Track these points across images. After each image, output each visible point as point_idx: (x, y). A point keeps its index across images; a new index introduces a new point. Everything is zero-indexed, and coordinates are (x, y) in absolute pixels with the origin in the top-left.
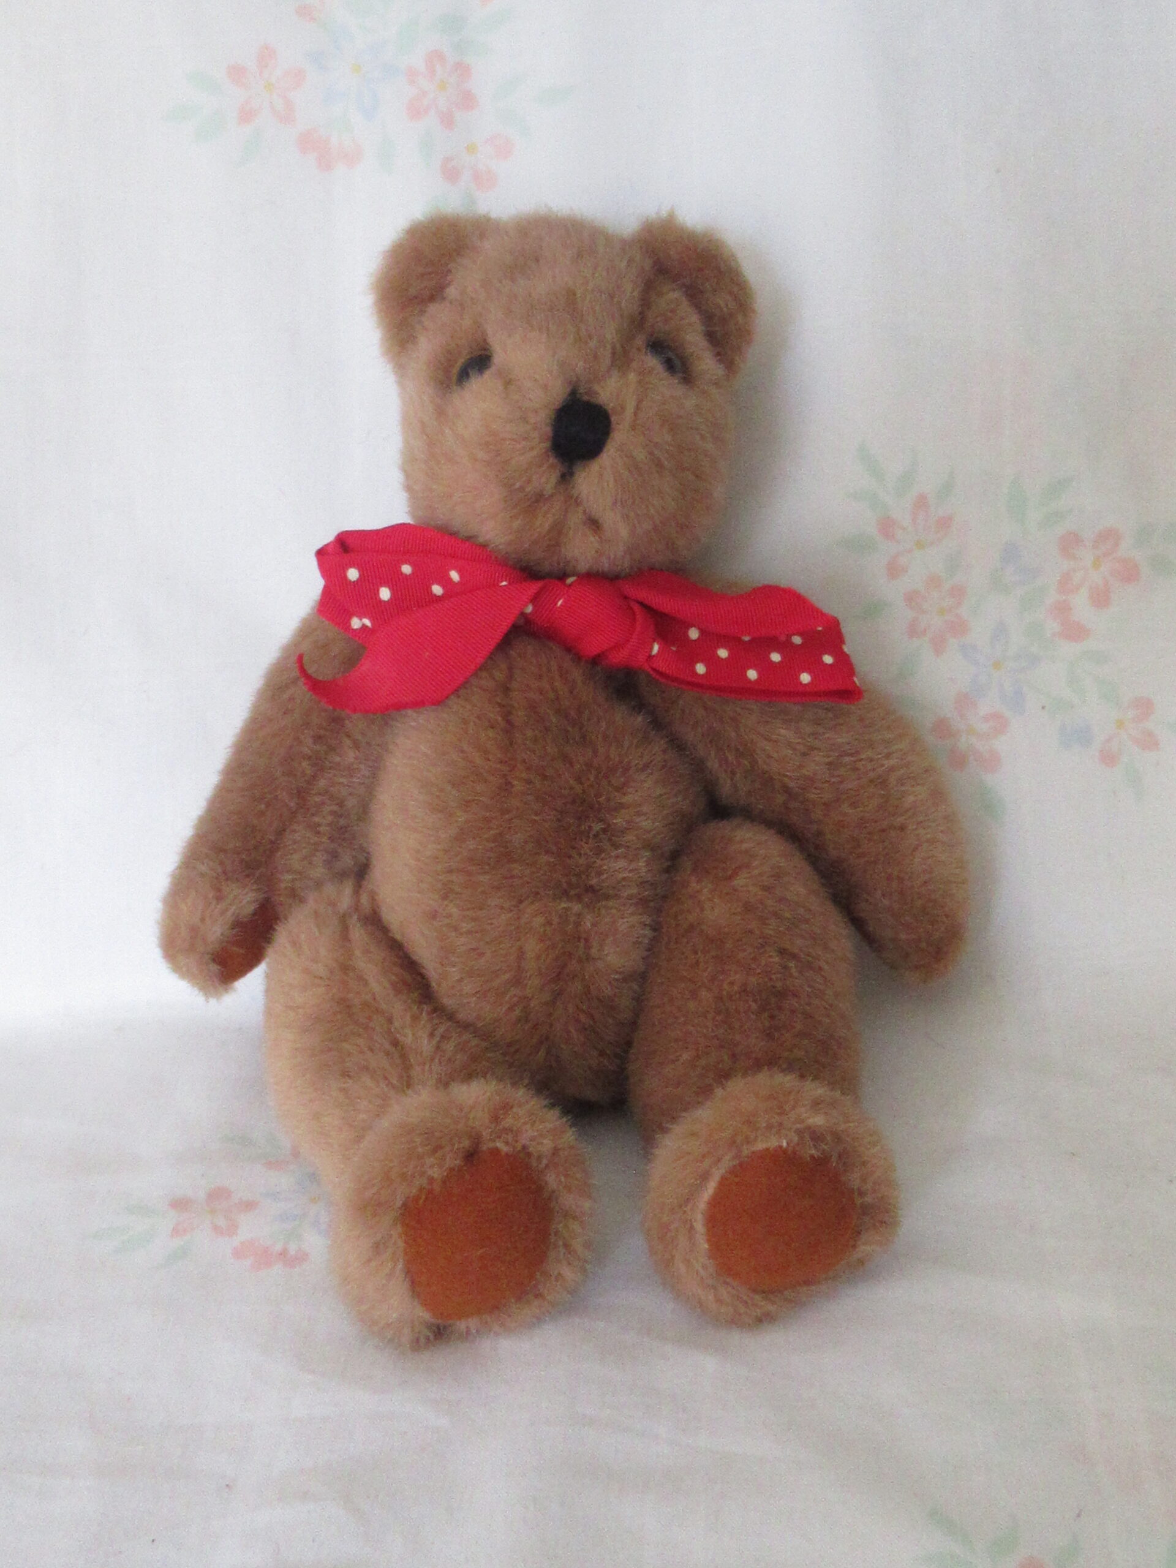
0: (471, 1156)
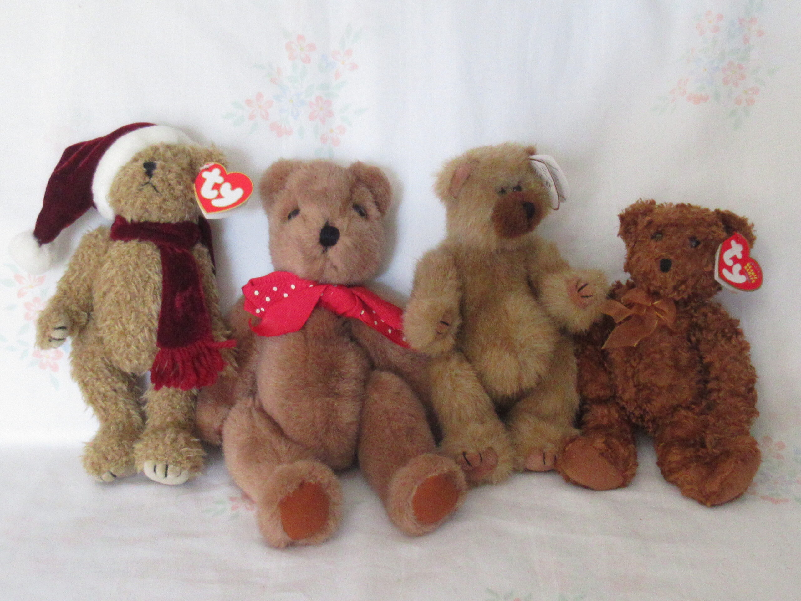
0: (302, 485)
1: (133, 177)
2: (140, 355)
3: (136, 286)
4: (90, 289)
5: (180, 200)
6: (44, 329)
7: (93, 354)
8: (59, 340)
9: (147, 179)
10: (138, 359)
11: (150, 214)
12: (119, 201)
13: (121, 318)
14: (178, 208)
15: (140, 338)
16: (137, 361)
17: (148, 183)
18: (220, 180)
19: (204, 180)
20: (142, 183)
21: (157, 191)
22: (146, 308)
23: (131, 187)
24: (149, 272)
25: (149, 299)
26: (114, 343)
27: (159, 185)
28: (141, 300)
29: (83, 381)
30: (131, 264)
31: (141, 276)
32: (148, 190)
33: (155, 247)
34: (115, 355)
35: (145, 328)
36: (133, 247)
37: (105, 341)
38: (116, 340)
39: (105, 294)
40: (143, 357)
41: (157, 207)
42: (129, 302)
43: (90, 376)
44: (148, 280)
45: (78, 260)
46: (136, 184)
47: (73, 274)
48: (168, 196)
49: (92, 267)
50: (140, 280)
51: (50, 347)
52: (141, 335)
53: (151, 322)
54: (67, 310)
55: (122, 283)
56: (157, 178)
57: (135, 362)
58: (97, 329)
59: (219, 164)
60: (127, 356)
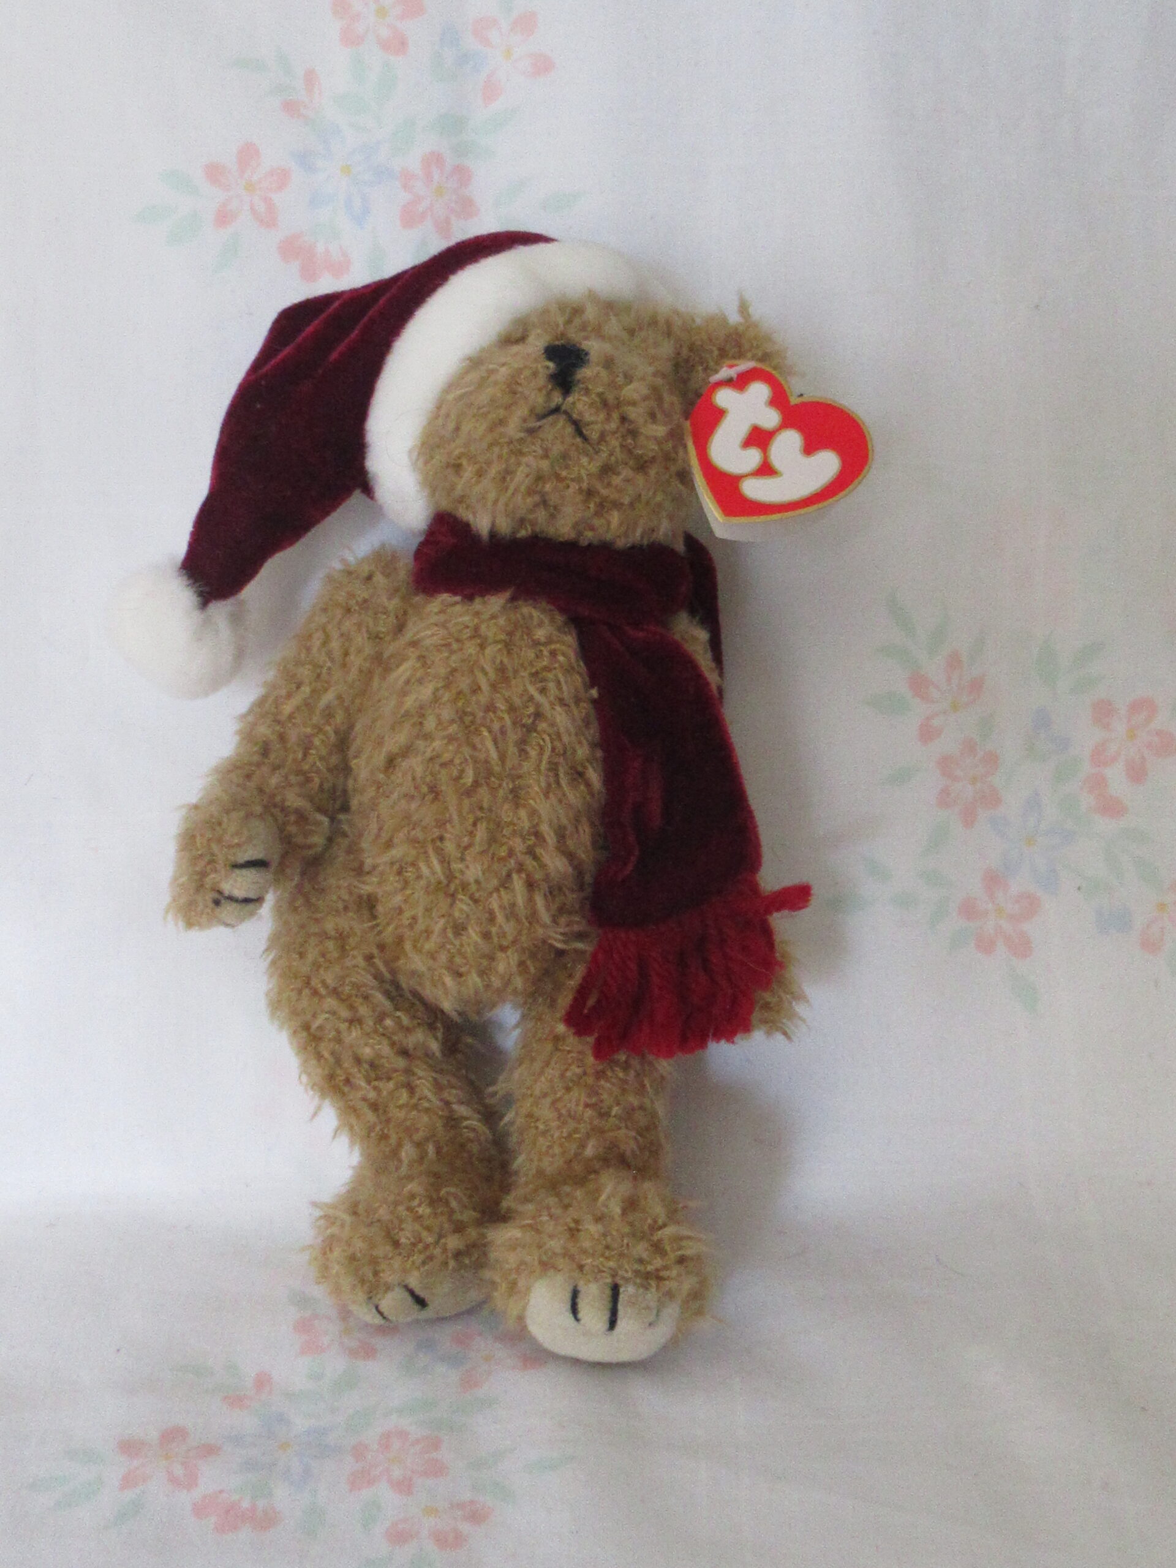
1: (512, 387)
2: (492, 958)
3: (495, 741)
4: (342, 743)
5: (652, 472)
6: (201, 864)
7: (341, 938)
8: (247, 901)
9: (557, 398)
10: (482, 973)
11: (554, 513)
12: (458, 467)
13: (441, 838)
14: (644, 498)
15: (495, 906)
16: (478, 980)
17: (557, 410)
18: (770, 418)
19: (718, 414)
20: (539, 410)
21: (585, 439)
22: (523, 813)
23: (502, 422)
24: (537, 696)
25: (535, 785)
26: (414, 918)
27: (592, 419)
28: (507, 785)
29: (306, 1027)
30: (483, 670)
31: (512, 709)
32: (557, 431)
33: (560, 619)
34: (412, 954)
35: (515, 876)
36: (493, 617)
37: (380, 909)
38: (419, 911)
39: (391, 763)
40: (501, 967)
41: (580, 489)
42: (469, 793)
43: (329, 1012)
44: (533, 723)
45: (308, 649)
46: (521, 411)
47: (289, 696)
48: (619, 454)
49: (353, 674)
50: (508, 721)
51: (213, 920)
52: (500, 897)
53: (535, 858)
54: (273, 807)
55: (453, 729)
56: (587, 391)
57: (474, 980)
58: (360, 871)
59: (768, 369)
60: (451, 960)
